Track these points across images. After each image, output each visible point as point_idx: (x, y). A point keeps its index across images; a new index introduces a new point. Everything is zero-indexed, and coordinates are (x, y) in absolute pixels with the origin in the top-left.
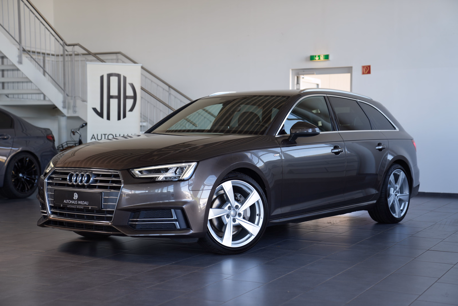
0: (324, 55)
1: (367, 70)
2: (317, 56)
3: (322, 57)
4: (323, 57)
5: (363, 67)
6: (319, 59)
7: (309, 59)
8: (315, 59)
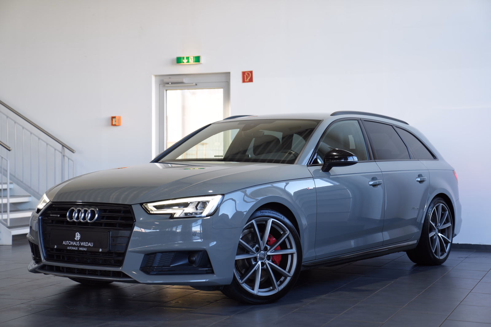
0: (194, 57)
1: (247, 77)
2: (185, 58)
3: (191, 59)
4: (193, 59)
5: (244, 73)
6: (188, 62)
7: (175, 61)
8: (183, 62)
